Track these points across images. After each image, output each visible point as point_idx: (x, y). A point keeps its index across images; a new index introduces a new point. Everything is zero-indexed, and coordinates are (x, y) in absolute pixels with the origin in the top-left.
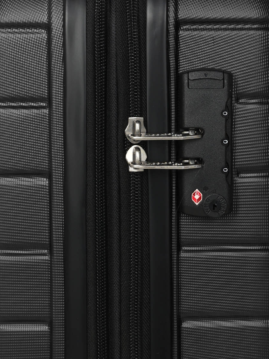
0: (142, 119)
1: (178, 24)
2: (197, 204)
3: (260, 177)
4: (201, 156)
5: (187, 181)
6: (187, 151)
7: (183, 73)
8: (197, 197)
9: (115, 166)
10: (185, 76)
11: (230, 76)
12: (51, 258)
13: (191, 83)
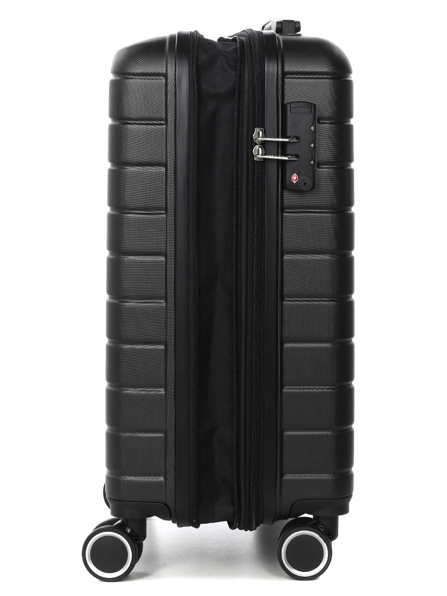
0: (263, 129)
1: (284, 74)
2: (295, 183)
3: (330, 168)
4: (297, 154)
5: (289, 168)
6: (289, 149)
7: (286, 104)
8: (295, 178)
9: (245, 158)
10: (288, 105)
11: (315, 105)
12: (166, 216)
13: (292, 110)
